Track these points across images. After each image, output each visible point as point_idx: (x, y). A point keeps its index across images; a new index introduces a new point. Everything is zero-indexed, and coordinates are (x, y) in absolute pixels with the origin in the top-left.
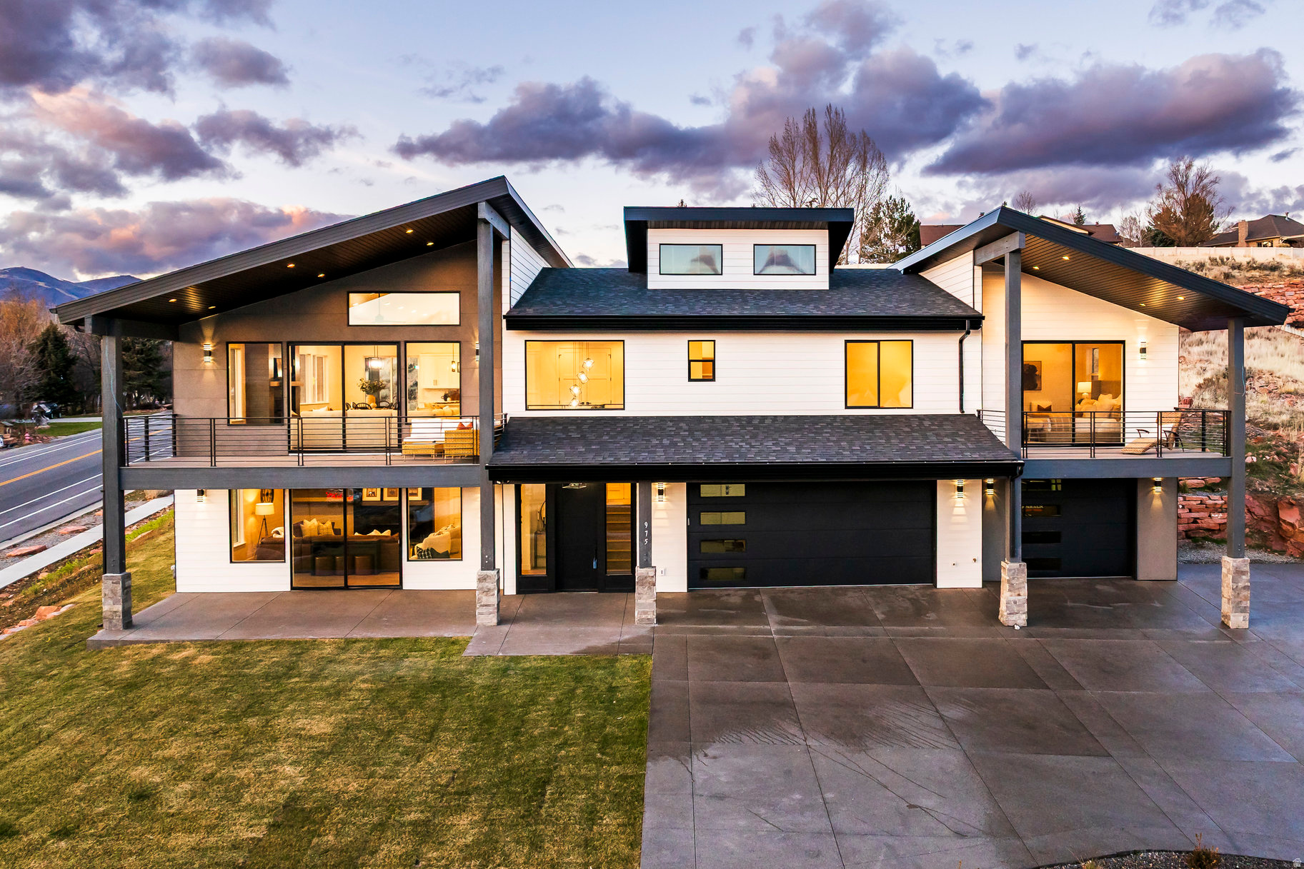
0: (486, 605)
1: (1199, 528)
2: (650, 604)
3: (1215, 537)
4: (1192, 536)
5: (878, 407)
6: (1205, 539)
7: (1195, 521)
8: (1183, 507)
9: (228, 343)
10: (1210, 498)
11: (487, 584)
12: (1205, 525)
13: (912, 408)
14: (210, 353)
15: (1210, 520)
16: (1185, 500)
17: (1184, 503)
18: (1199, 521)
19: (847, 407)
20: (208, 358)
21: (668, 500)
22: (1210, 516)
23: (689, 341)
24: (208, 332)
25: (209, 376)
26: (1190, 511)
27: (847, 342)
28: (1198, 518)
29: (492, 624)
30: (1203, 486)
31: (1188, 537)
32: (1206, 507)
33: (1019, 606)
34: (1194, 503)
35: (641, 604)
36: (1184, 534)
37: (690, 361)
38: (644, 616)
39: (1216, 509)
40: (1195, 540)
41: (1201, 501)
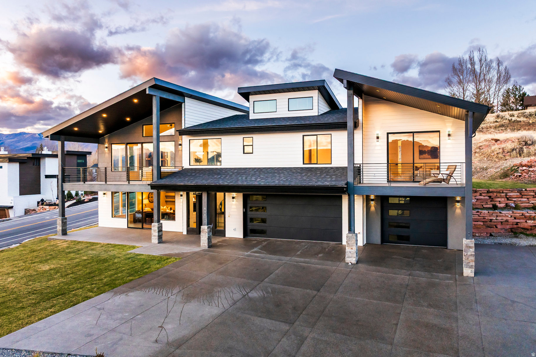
0: (155, 236)
1: (519, 228)
2: (206, 240)
3: (528, 232)
4: (514, 231)
5: (317, 164)
6: (521, 233)
7: (517, 224)
8: (511, 216)
9: (112, 144)
10: (528, 213)
11: (155, 228)
12: (522, 226)
13: (331, 164)
14: (107, 148)
15: (526, 224)
16: (513, 213)
17: (512, 215)
18: (519, 224)
19: (304, 164)
20: (106, 149)
21: (236, 201)
22: (526, 222)
23: (243, 138)
24: (107, 140)
25: (107, 155)
26: (515, 218)
27: (303, 136)
28: (519, 222)
29: (156, 243)
30: (531, 207)
31: (512, 232)
32: (525, 217)
33: (352, 254)
34: (518, 215)
35: (203, 240)
36: (510, 230)
37: (244, 146)
38: (203, 245)
39: (530, 218)
40: (515, 233)
41: (522, 214)
